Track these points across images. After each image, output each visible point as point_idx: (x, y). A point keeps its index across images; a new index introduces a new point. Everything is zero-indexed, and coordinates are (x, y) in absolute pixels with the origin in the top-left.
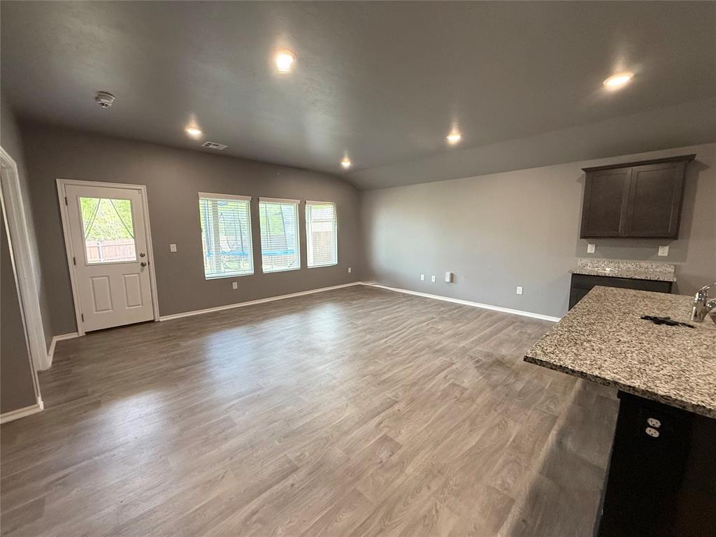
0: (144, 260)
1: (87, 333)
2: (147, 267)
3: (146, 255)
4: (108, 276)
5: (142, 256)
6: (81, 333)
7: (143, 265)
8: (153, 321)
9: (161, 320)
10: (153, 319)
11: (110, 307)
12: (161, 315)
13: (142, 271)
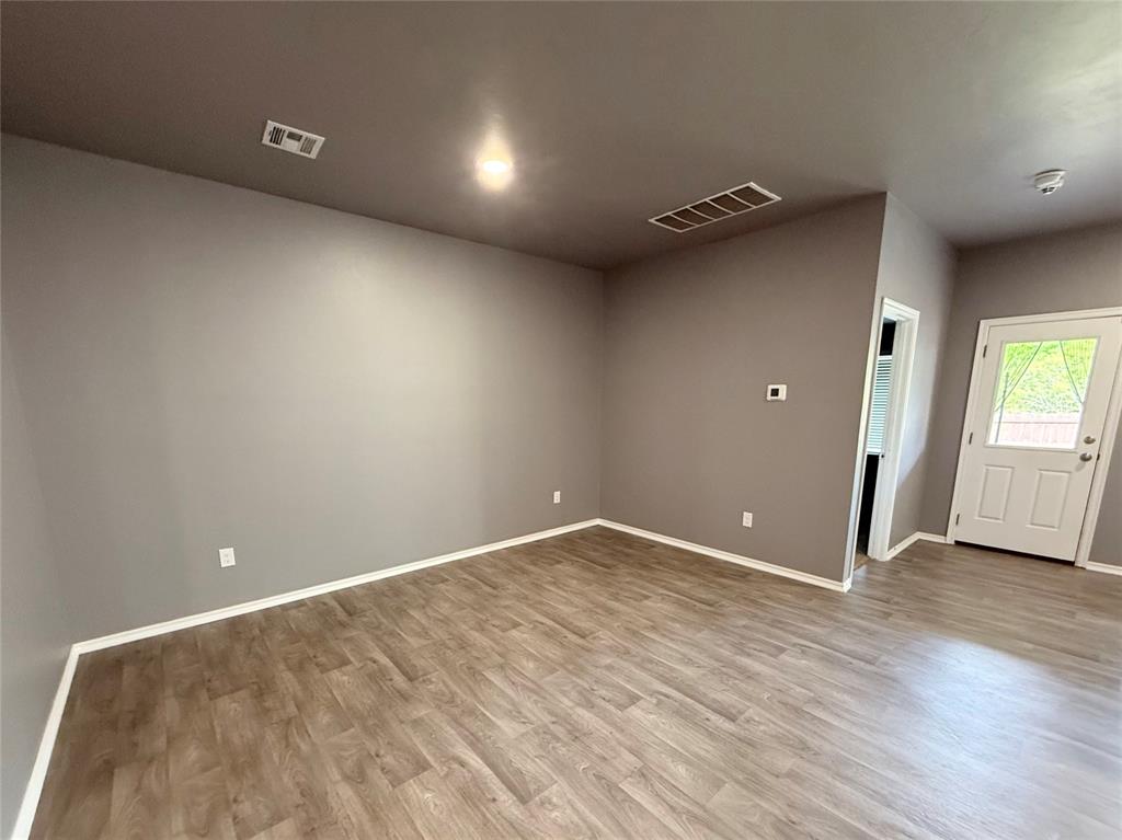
0: (1091, 450)
1: (958, 543)
2: (1090, 465)
3: (1097, 443)
4: (1013, 468)
5: (1089, 441)
6: (950, 540)
7: (1085, 458)
8: (1071, 564)
9: (1088, 568)
10: (1073, 560)
11: (1001, 517)
12: (1093, 557)
13: (1079, 469)
